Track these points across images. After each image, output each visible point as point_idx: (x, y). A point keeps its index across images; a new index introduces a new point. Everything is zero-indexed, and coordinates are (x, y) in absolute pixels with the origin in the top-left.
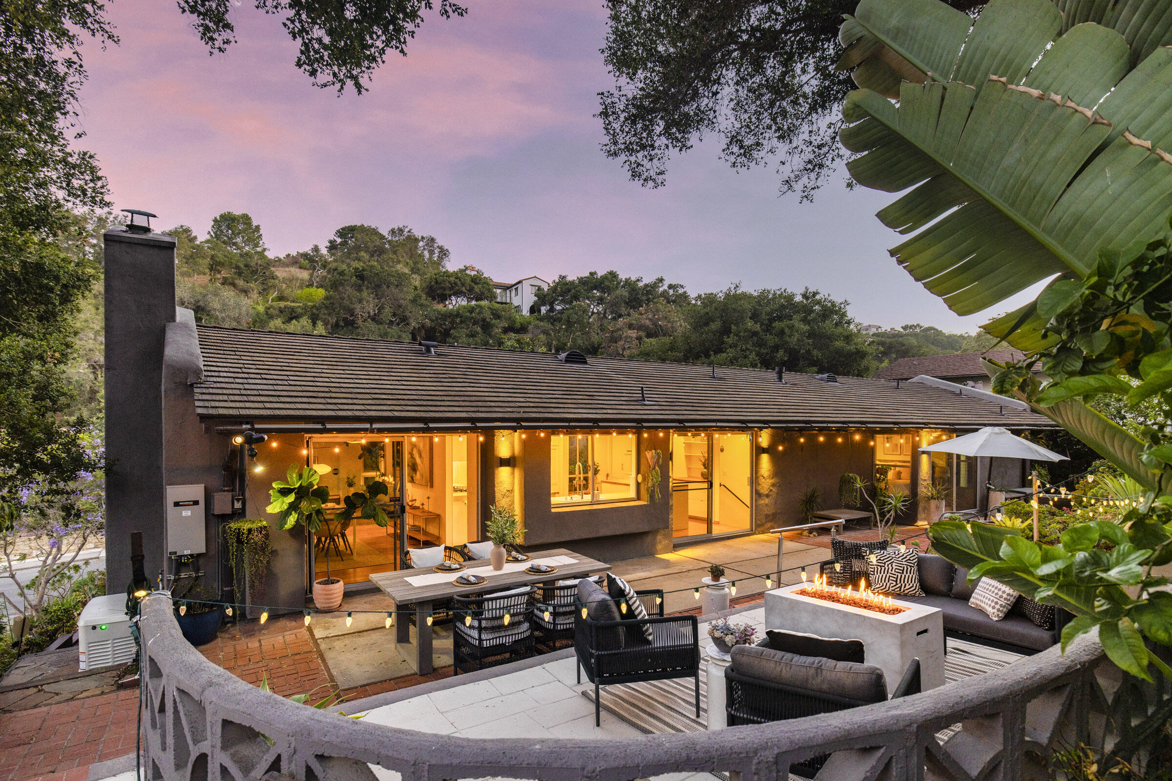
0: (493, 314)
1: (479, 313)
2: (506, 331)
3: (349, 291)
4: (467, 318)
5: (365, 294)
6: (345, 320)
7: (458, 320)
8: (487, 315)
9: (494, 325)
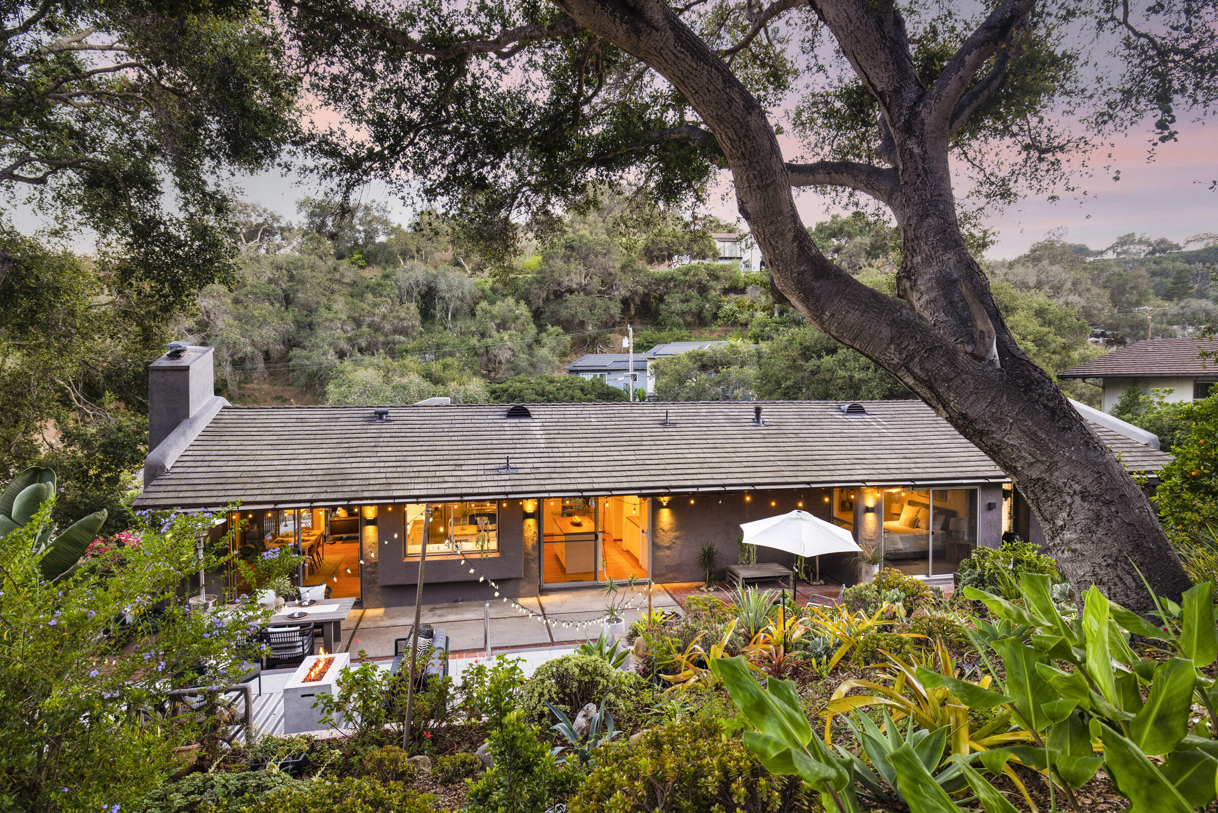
0: (710, 275)
1: (694, 275)
2: (726, 291)
3: (559, 263)
4: (681, 281)
5: (572, 266)
6: (555, 292)
7: (672, 284)
8: (704, 277)
9: (711, 287)
